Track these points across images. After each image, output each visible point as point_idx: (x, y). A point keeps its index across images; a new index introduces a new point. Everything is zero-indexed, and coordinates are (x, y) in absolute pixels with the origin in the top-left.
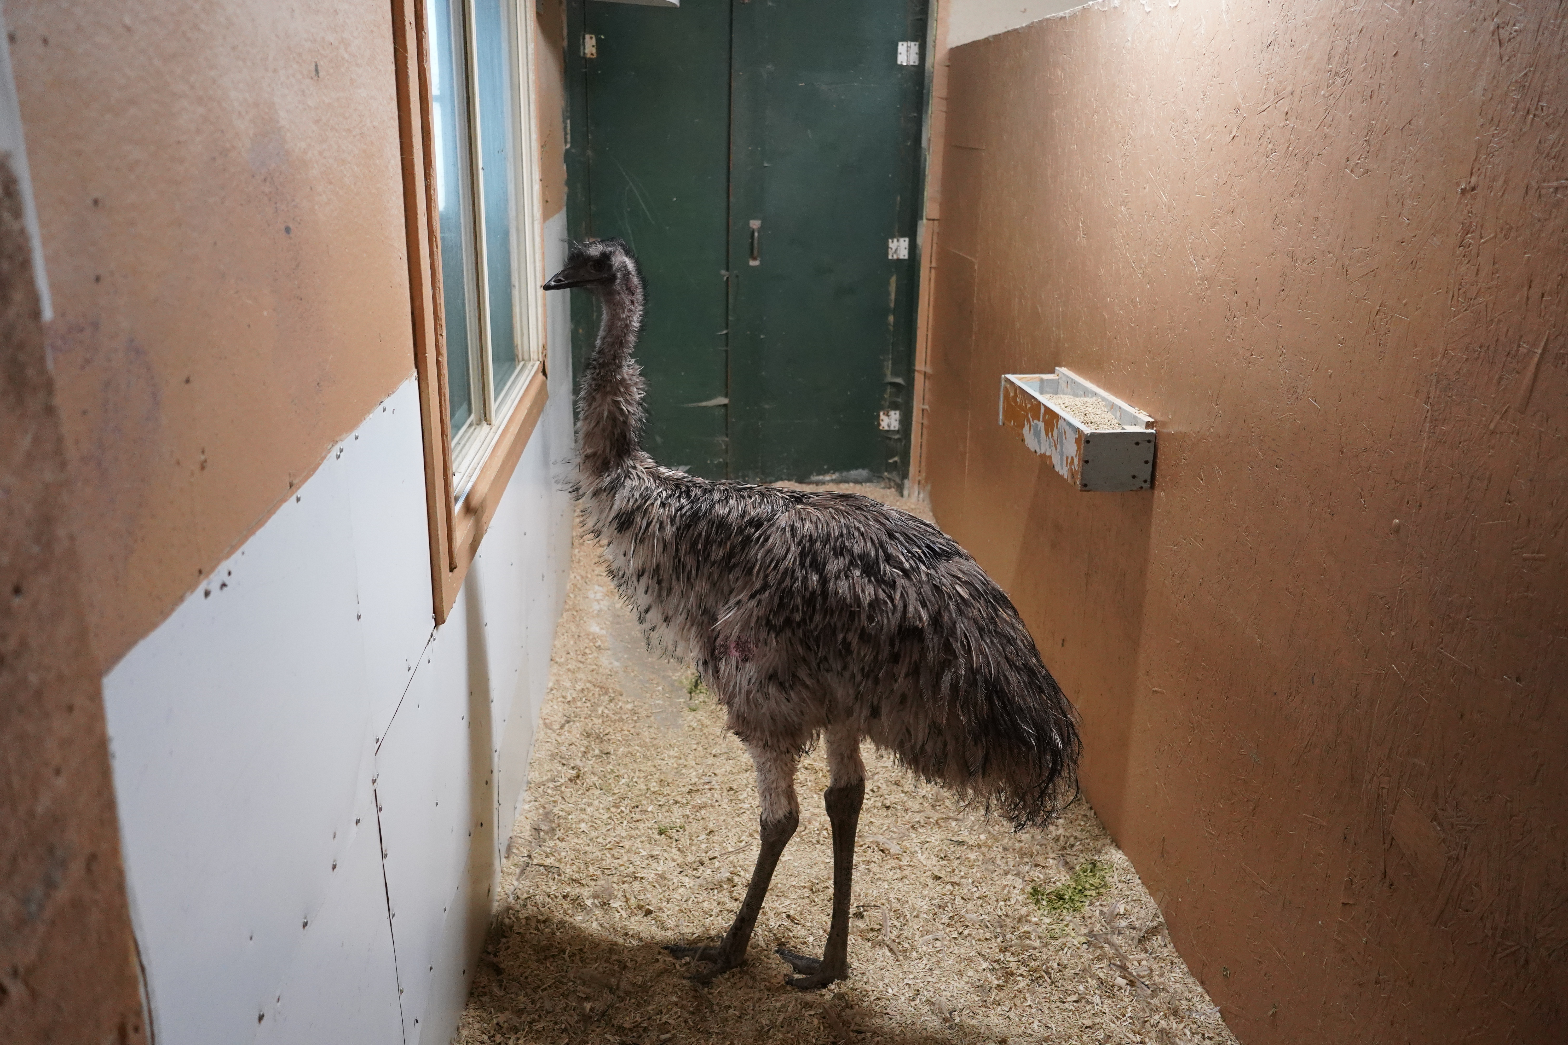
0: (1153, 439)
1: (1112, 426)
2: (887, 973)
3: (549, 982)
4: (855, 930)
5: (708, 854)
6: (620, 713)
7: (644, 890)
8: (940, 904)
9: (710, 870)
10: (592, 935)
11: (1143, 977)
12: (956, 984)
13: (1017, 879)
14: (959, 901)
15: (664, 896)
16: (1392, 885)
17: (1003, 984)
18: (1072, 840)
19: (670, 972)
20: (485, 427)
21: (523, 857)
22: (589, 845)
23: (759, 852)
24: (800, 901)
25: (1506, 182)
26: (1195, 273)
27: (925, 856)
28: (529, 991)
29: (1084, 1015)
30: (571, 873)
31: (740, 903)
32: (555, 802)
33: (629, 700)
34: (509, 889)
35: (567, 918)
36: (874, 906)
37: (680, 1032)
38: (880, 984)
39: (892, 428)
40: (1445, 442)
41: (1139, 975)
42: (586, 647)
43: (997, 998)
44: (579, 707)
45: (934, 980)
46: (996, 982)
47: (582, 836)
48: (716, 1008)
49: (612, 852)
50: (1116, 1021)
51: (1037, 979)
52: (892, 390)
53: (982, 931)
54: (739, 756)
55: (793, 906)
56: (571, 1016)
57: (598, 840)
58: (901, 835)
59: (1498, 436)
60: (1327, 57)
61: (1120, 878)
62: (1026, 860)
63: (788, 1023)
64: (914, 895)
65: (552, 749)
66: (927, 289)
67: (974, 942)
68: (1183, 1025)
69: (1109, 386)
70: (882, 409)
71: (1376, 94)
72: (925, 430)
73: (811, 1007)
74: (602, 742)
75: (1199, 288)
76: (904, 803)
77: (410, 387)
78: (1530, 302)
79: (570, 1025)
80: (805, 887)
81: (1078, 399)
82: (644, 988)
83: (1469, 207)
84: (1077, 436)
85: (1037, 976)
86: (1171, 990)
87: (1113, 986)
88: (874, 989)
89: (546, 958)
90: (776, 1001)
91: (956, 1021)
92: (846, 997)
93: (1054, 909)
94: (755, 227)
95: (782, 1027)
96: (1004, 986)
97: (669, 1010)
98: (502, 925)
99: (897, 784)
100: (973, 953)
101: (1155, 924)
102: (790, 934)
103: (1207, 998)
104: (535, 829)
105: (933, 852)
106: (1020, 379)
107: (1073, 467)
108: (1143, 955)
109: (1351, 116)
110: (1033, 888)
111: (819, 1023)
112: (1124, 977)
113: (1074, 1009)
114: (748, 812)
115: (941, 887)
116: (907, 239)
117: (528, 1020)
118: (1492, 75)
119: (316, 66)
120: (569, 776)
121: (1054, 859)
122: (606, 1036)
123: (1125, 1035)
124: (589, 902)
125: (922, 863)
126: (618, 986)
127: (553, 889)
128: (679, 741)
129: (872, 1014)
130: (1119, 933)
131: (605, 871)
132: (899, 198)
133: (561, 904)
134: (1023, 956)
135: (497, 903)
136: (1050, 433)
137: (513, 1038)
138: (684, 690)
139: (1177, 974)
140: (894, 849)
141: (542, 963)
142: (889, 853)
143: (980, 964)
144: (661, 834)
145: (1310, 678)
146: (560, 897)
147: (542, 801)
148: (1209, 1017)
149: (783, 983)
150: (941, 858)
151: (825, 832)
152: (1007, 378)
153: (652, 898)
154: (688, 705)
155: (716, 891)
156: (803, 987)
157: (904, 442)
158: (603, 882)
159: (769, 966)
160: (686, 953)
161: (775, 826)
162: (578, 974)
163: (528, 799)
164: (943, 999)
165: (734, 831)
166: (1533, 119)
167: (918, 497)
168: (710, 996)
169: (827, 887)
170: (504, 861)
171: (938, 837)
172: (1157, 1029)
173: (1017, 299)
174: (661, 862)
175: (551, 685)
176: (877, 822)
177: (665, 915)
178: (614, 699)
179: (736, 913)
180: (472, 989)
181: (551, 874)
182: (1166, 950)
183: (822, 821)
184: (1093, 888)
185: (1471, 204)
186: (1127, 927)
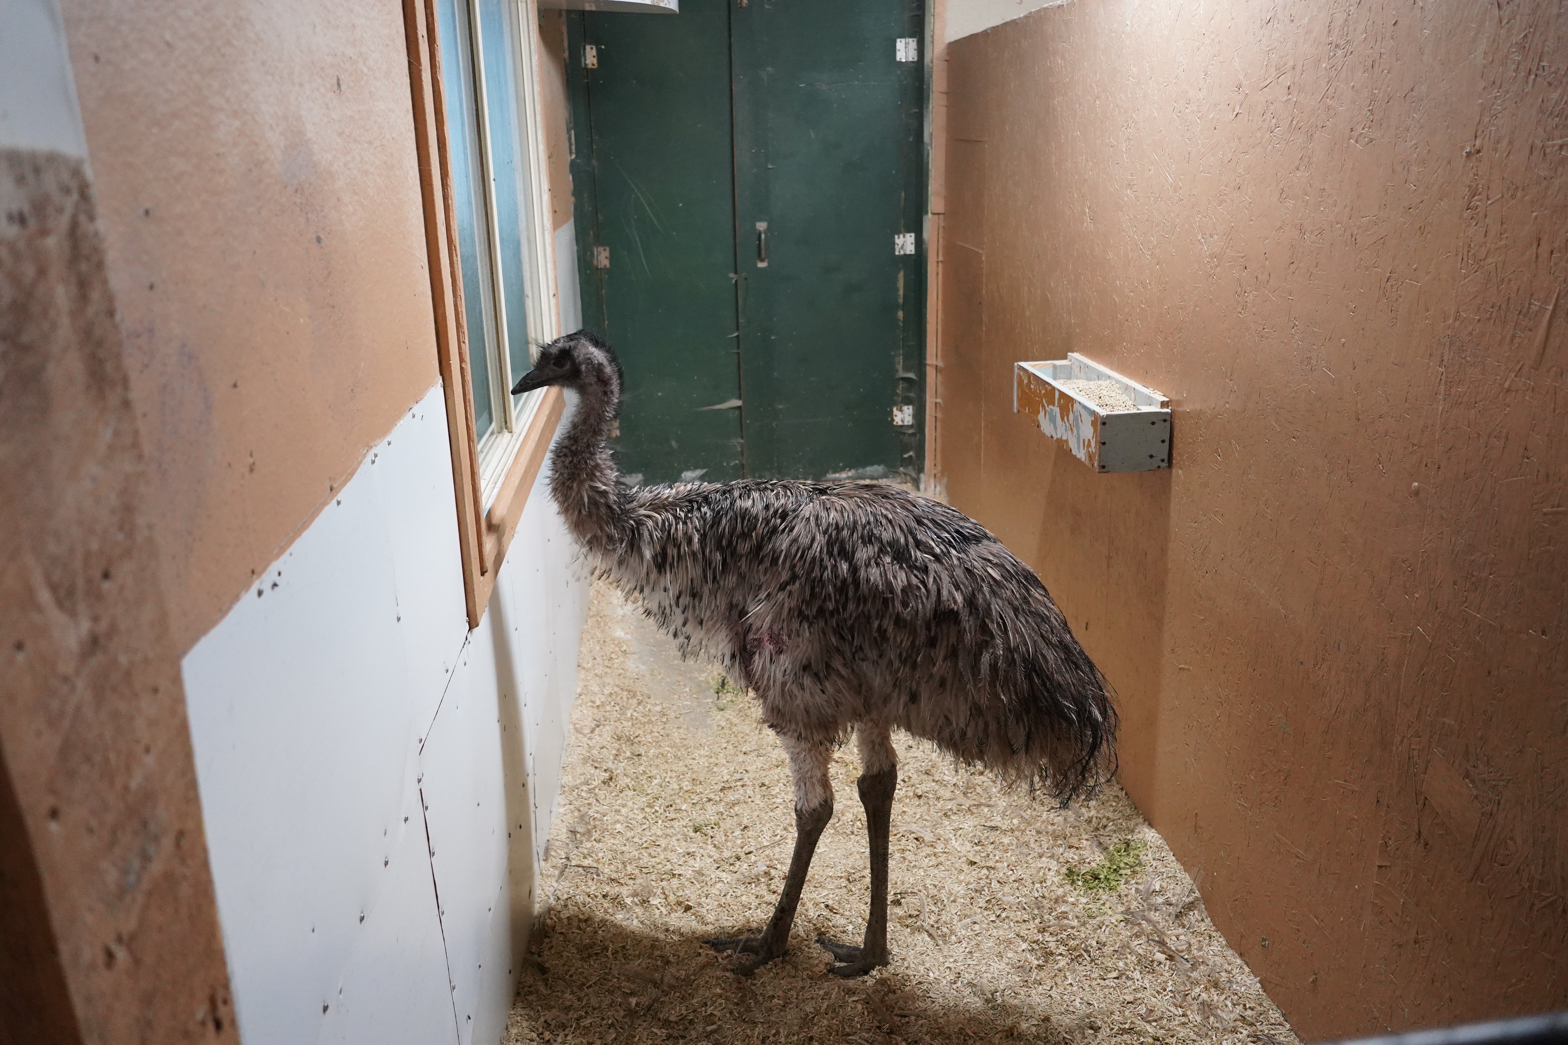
0: (1168, 418)
1: (1128, 407)
2: (928, 958)
3: (594, 979)
4: (893, 917)
5: (744, 849)
6: (649, 715)
7: (682, 887)
8: (977, 888)
9: (746, 864)
10: (633, 932)
11: (1182, 952)
12: (996, 966)
13: (1052, 861)
14: (995, 885)
15: (702, 892)
16: (1426, 845)
17: (1043, 964)
18: (1104, 821)
19: (713, 965)
20: (506, 435)
21: (561, 859)
22: (625, 845)
23: (794, 845)
24: (837, 890)
25: (1511, 142)
26: (1203, 251)
27: (959, 842)
28: (575, 989)
29: (1125, 991)
30: (609, 873)
31: (779, 895)
32: (589, 804)
33: (658, 702)
34: (549, 891)
35: (608, 917)
36: (912, 893)
37: (726, 1023)
38: (921, 968)
39: (906, 423)
40: (1461, 403)
41: (1177, 950)
42: (612, 652)
43: (1038, 978)
44: (609, 711)
45: (974, 963)
46: (1036, 962)
47: (618, 837)
48: (761, 999)
49: (649, 851)
50: (1157, 995)
51: (1076, 958)
52: (904, 385)
53: (1020, 913)
54: (769, 753)
55: (831, 896)
56: (617, 1011)
57: (634, 840)
58: (934, 823)
59: (1514, 393)
60: (1327, 30)
61: (1154, 856)
62: (1060, 842)
63: (833, 1010)
64: (950, 881)
65: (584, 752)
66: (935, 283)
67: (1012, 924)
68: (1224, 997)
69: (1122, 368)
70: (895, 404)
71: (1377, 65)
72: (939, 424)
73: (854, 993)
74: (632, 744)
75: (1209, 266)
76: (936, 791)
77: (437, 393)
78: (1540, 259)
79: (617, 1020)
80: (841, 877)
81: (1091, 383)
82: (688, 982)
83: (1475, 169)
84: (1093, 419)
85: (1077, 955)
86: (1211, 963)
87: (1152, 961)
88: (915, 973)
89: (590, 956)
90: (819, 989)
91: (998, 1002)
92: (888, 982)
93: (1090, 889)
94: (761, 229)
95: (826, 1014)
96: (1044, 966)
97: (714, 1002)
98: (544, 926)
99: (927, 773)
100: (1012, 935)
101: (1191, 899)
102: (829, 923)
103: (1247, 970)
104: (571, 831)
105: (967, 838)
106: (1033, 366)
107: (1090, 450)
108: (1181, 930)
109: (1353, 87)
110: (1068, 869)
111: (863, 1008)
112: (1163, 953)
113: (1114, 985)
114: (781, 807)
115: (976, 872)
116: (913, 235)
117: (575, 1016)
118: (1492, 37)
119: (338, 80)
120: (602, 779)
121: (1087, 840)
122: (653, 1029)
123: (1167, 1009)
124: (628, 901)
125: (956, 850)
126: (662, 980)
127: (593, 889)
128: (709, 741)
129: (915, 998)
130: (1156, 910)
131: (643, 869)
132: (903, 194)
133: (602, 904)
134: (1062, 936)
135: (538, 905)
136: (1066, 418)
137: (562, 1034)
138: (711, 690)
139: (1216, 947)
140: (928, 837)
141: (586, 962)
142: (923, 841)
143: (1019, 946)
144: (696, 832)
145: (1336, 645)
146: (600, 896)
147: (577, 804)
148: (1250, 988)
149: (825, 971)
150: (976, 844)
151: (858, 823)
152: (1020, 366)
153: (691, 894)
154: (716, 705)
155: (753, 885)
156: (846, 974)
157: (918, 436)
158: (641, 881)
159: (810, 955)
160: (727, 946)
161: (811, 815)
162: (622, 971)
163: (563, 803)
164: (985, 981)
165: (768, 825)
166: (1535, 80)
167: (935, 491)
168: (753, 988)
169: (864, 877)
170: (542, 863)
171: (971, 823)
172: (1198, 1001)
173: (1026, 288)
174: (698, 859)
175: (579, 690)
176: (910, 811)
177: (704, 910)
178: (642, 702)
179: (774, 905)
180: (518, 989)
181: (589, 875)
182: (1203, 924)
183: (855, 812)
184: (1127, 867)
185: (1477, 167)
186: (1164, 904)
